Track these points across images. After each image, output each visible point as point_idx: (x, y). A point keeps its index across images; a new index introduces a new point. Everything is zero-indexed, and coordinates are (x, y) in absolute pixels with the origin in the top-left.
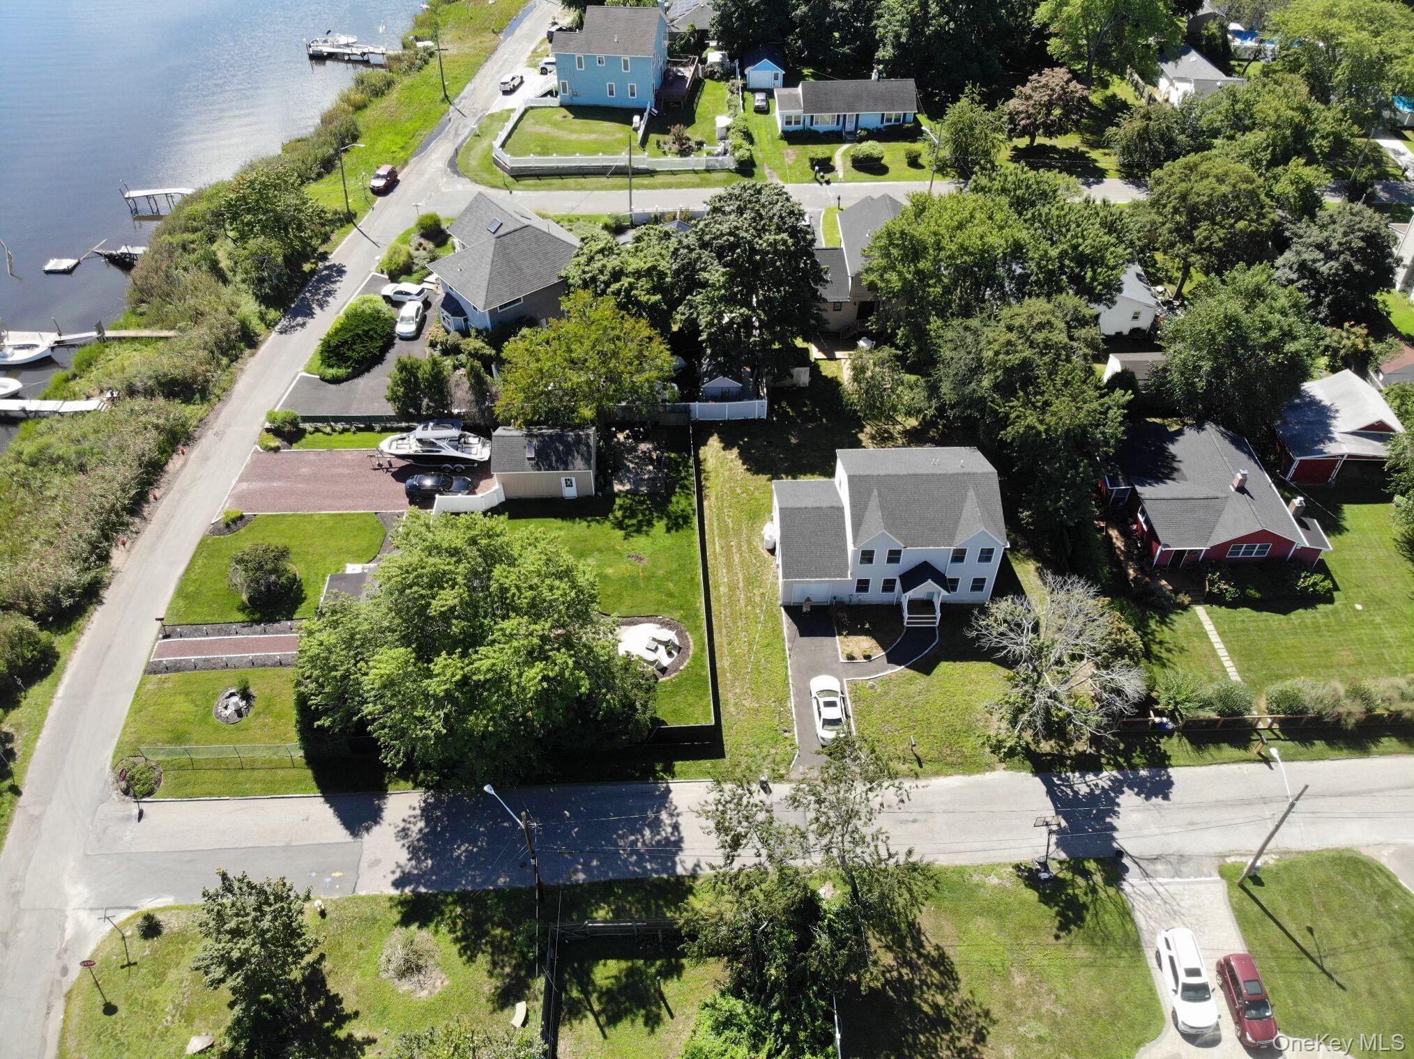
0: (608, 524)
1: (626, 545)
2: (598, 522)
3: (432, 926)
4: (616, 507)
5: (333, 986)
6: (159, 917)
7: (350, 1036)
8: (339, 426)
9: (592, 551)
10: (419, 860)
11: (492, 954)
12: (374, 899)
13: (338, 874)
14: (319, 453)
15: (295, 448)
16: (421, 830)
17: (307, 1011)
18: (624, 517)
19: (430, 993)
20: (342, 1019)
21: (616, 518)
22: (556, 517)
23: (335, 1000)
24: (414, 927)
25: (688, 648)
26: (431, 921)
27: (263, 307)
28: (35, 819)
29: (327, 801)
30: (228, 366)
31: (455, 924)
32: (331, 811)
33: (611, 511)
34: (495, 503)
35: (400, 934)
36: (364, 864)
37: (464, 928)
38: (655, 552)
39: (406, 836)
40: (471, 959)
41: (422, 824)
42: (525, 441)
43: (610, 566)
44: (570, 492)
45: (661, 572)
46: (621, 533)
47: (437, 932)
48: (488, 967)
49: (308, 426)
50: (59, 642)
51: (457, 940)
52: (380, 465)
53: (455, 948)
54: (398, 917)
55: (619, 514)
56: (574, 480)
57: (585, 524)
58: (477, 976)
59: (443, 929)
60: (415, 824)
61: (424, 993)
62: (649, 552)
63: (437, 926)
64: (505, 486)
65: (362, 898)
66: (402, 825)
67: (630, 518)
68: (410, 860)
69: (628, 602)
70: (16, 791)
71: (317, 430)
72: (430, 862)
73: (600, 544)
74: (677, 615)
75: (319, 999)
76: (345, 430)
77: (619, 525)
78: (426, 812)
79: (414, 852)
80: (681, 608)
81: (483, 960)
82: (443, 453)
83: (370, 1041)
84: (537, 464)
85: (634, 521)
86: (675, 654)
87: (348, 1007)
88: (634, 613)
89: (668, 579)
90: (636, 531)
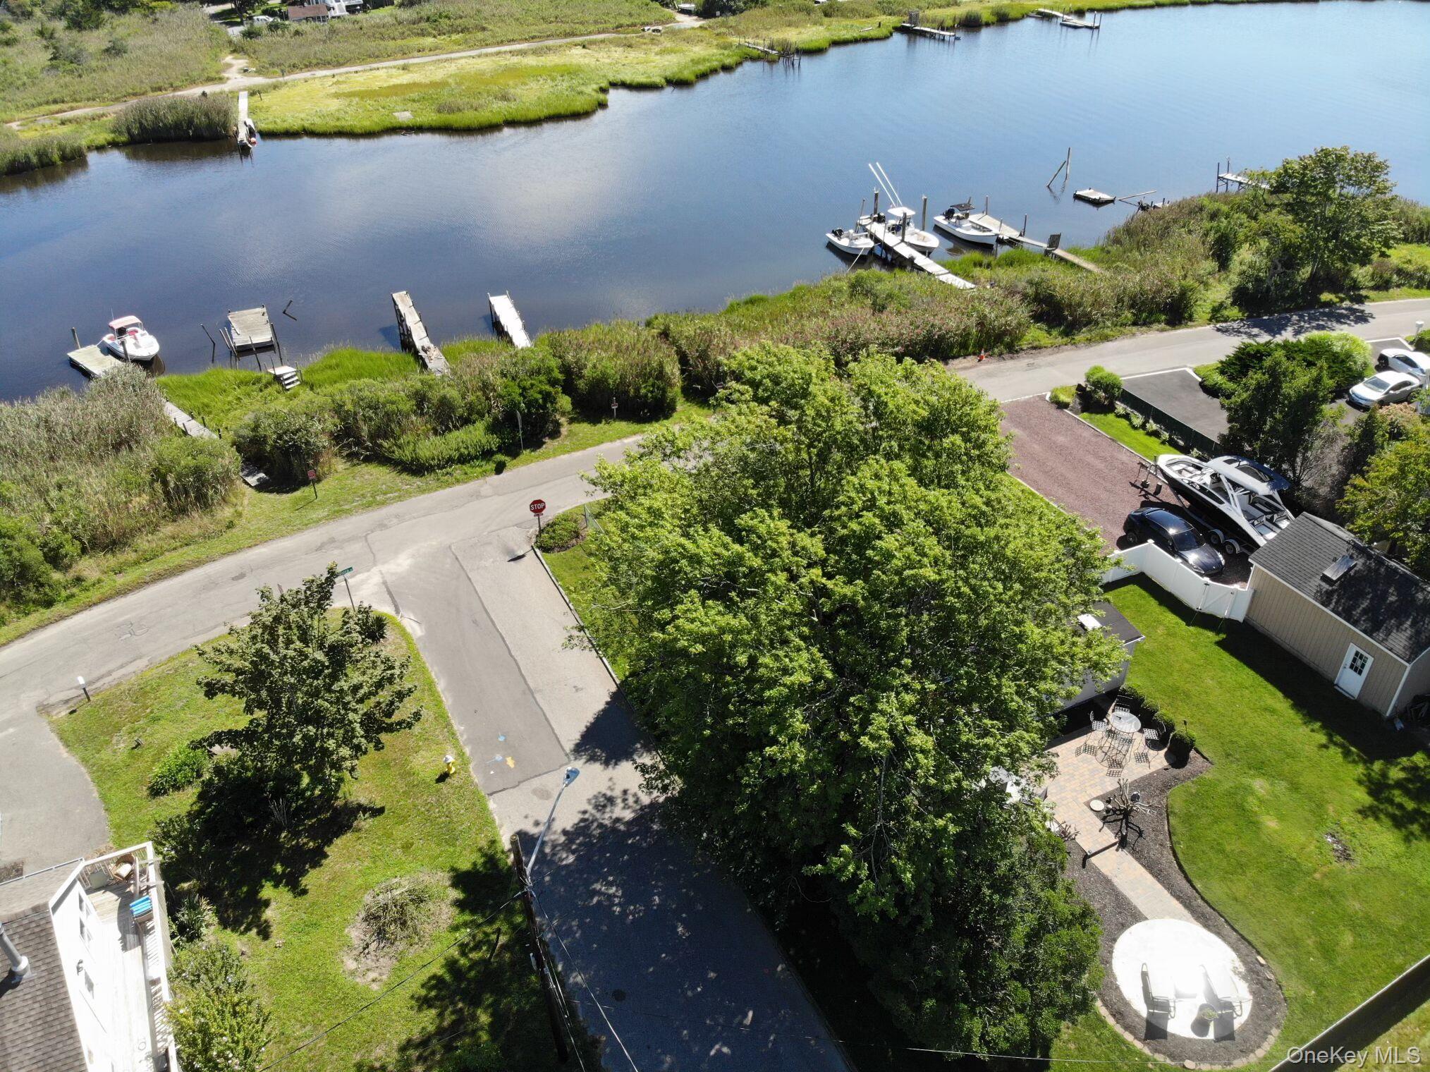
0: (1360, 769)
1: (1349, 820)
2: (1346, 754)
4: (1404, 761)
7: (267, 903)
8: (1152, 426)
9: (1281, 776)
11: (440, 1032)
12: (485, 820)
13: (510, 762)
15: (1083, 417)
18: (1399, 784)
19: (352, 973)
20: (293, 883)
21: (1384, 775)
22: (1287, 694)
24: (456, 894)
25: (1244, 1052)
26: (473, 912)
28: (477, 495)
29: (614, 696)
31: (477, 947)
32: (601, 706)
33: (1390, 759)
34: (1224, 613)
35: (444, 878)
36: (536, 782)
37: (474, 964)
38: (1384, 871)
40: (424, 1003)
43: (1281, 818)
44: (1351, 683)
45: (1355, 905)
46: (1362, 797)
47: (455, 928)
48: (416, 1036)
52: (1145, 485)
55: (1395, 774)
56: (1370, 661)
57: (1322, 738)
58: (398, 1026)
62: (1375, 860)
64: (1255, 594)
67: (1407, 792)
68: (565, 832)
69: (1240, 889)
71: (1126, 417)
72: (571, 859)
73: (1308, 779)
74: (1294, 987)
76: (1155, 434)
77: (1377, 788)
78: (646, 814)
79: (582, 829)
80: (1320, 986)
81: (428, 1020)
82: (1224, 507)
83: (265, 933)
84: (1329, 594)
85: (1410, 805)
86: (1211, 1035)
88: (1228, 912)
89: (1353, 927)
90: (1393, 818)
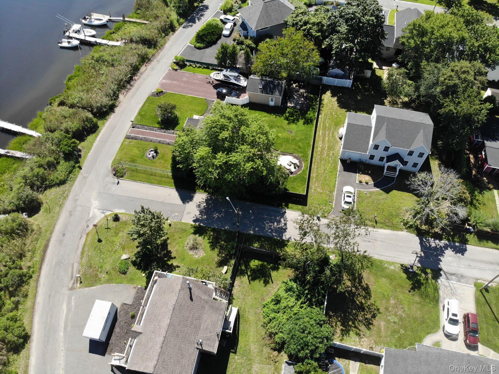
0: (283, 118)
1: (288, 126)
2: (279, 116)
3: (203, 236)
4: (287, 112)
5: (169, 248)
6: (120, 216)
7: (172, 264)
8: (198, 65)
9: (275, 127)
10: (202, 215)
11: (220, 249)
12: (186, 224)
13: (176, 214)
14: (190, 74)
15: (182, 71)
16: (204, 206)
17: (160, 253)
18: (289, 116)
19: (199, 257)
20: (171, 258)
21: (286, 116)
22: (265, 112)
23: (170, 252)
24: (197, 235)
25: (302, 167)
26: (203, 235)
27: (179, 17)
28: (85, 178)
29: (177, 191)
30: (164, 37)
31: (210, 238)
32: (177, 194)
33: (285, 113)
34: (245, 103)
35: (192, 236)
36: (185, 213)
37: (212, 239)
38: (297, 131)
39: (199, 207)
40: (213, 249)
41: (205, 204)
42: (260, 82)
43: (280, 133)
44: (272, 104)
45: (298, 139)
46: (286, 122)
47: (204, 238)
48: (218, 253)
49: (188, 64)
50: (100, 123)
51: (209, 243)
52: (209, 82)
53: (209, 245)
54: (193, 231)
55: (287, 115)
56: (274, 99)
57: (274, 116)
58: (214, 255)
59: (206, 238)
60: (203, 204)
61: (197, 256)
62: (295, 130)
63: (204, 237)
64: (250, 97)
65: (183, 223)
66: (199, 203)
67: (291, 117)
68: (199, 214)
69: (284, 147)
70: (80, 168)
71: (191, 65)
72: (205, 217)
73: (279, 124)
74: (300, 155)
75: (164, 251)
76: (200, 67)
77: (287, 119)
78: (207, 201)
79: (201, 212)
80: (302, 153)
81: (217, 250)
82: (231, 81)
83: (178, 267)
84: (262, 91)
85: (293, 118)
86: (297, 168)
87: (173, 255)
88: (285, 151)
89: (300, 142)
90: (292, 122)
